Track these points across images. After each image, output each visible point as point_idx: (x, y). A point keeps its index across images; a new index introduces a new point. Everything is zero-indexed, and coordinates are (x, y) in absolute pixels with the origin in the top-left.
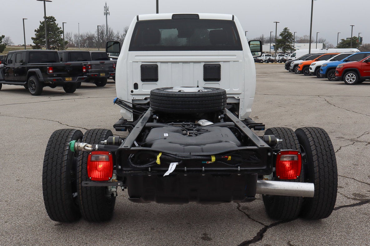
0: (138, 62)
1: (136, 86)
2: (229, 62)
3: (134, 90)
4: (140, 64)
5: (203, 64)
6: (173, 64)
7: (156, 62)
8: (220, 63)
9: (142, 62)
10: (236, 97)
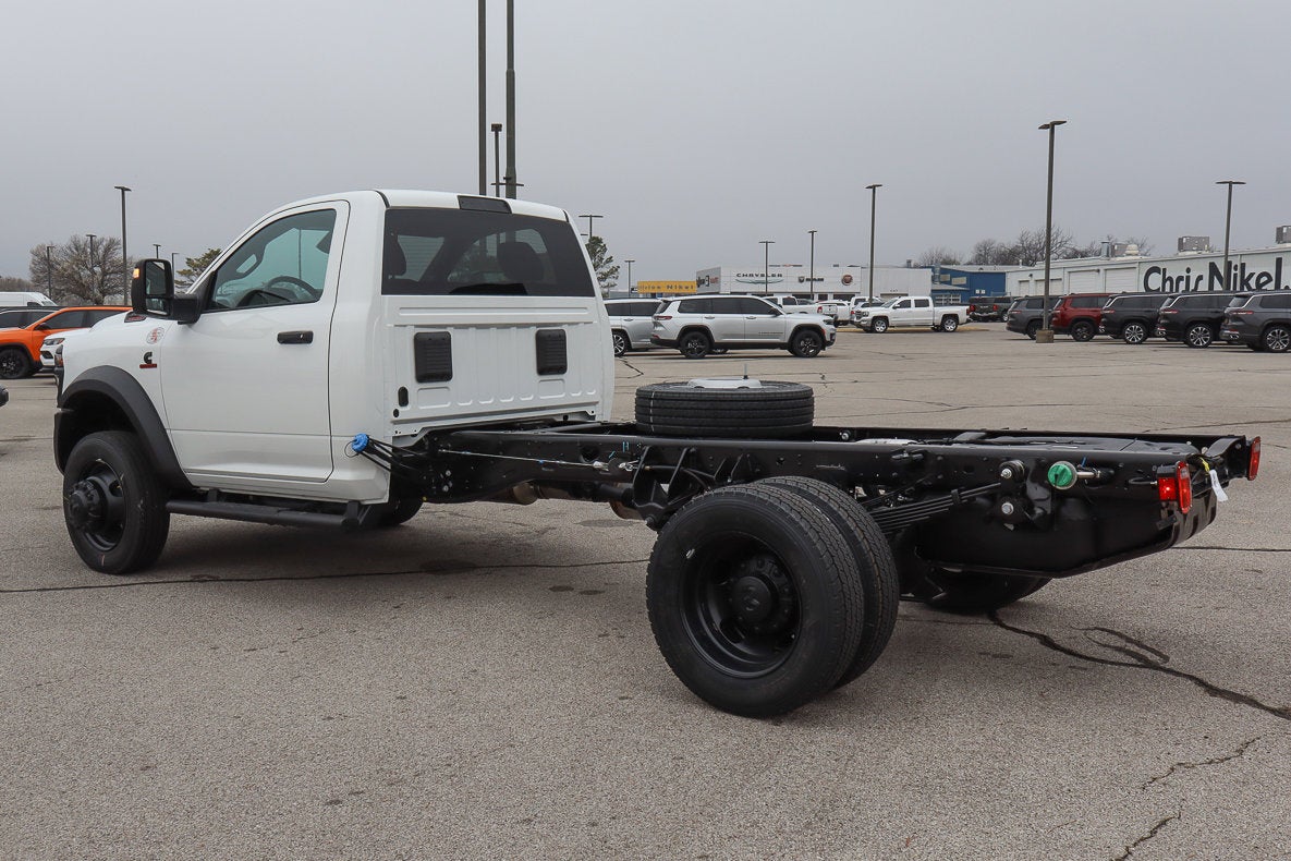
0: (405, 326)
1: (403, 397)
2: (577, 323)
3: (401, 409)
4: (412, 332)
5: (534, 330)
6: (479, 331)
7: (445, 326)
8: (564, 328)
9: (417, 326)
10: (589, 410)
